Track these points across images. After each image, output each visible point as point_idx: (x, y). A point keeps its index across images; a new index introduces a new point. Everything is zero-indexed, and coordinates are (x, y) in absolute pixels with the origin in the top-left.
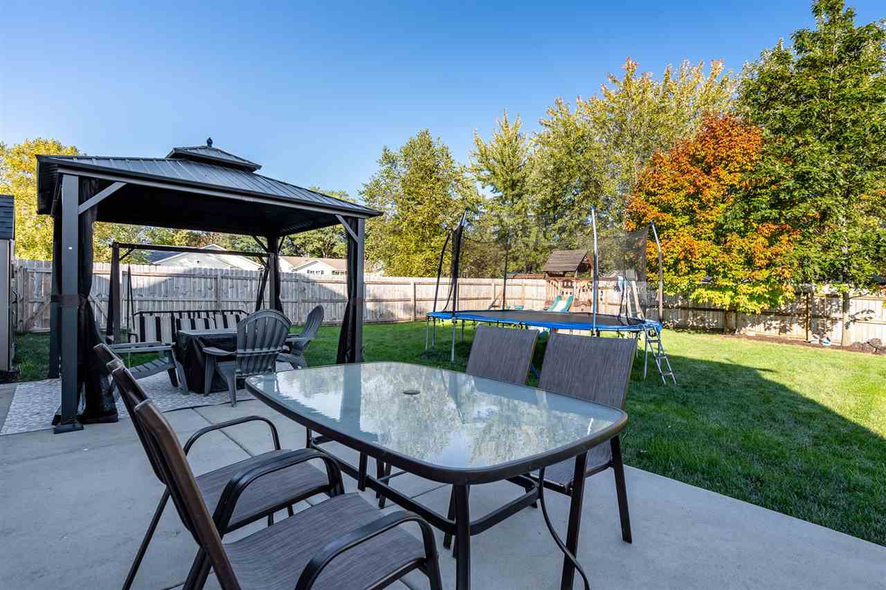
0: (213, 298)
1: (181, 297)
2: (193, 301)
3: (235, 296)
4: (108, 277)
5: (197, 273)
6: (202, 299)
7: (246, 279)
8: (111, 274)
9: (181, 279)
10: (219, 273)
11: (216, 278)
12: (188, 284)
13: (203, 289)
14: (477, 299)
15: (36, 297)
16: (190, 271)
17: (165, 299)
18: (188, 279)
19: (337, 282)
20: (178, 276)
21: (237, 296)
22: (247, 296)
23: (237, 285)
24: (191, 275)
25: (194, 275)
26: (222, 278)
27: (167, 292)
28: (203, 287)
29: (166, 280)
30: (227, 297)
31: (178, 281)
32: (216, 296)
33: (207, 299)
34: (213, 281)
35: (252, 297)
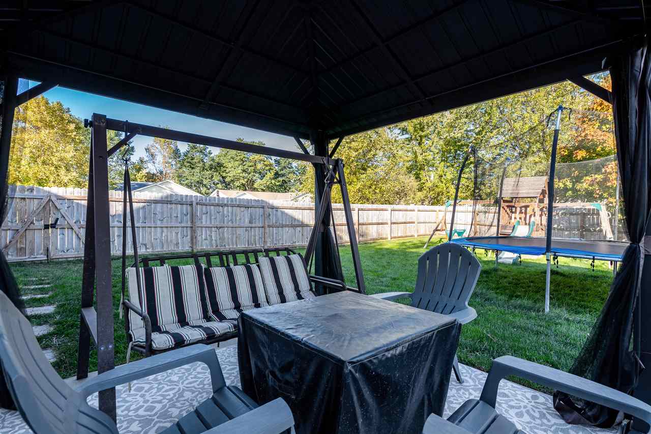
0: (189, 224)
1: (159, 223)
2: (170, 227)
3: (208, 222)
4: (85, 203)
5: (174, 198)
6: (179, 225)
7: (218, 205)
8: (88, 200)
9: (159, 205)
10: (194, 199)
11: (191, 205)
12: (165, 209)
13: (179, 215)
14: (405, 223)
15: (10, 224)
16: (167, 197)
17: (144, 225)
18: (165, 205)
19: (296, 208)
20: (156, 202)
21: (211, 223)
22: (220, 222)
23: (211, 211)
24: (167, 201)
25: (171, 201)
26: (197, 204)
27: (145, 218)
28: (179, 213)
29: (144, 207)
30: (202, 222)
31: (155, 208)
32: (192, 222)
33: (183, 225)
34: (189, 207)
35: (224, 223)
